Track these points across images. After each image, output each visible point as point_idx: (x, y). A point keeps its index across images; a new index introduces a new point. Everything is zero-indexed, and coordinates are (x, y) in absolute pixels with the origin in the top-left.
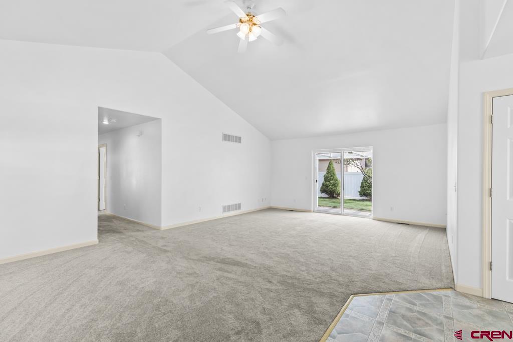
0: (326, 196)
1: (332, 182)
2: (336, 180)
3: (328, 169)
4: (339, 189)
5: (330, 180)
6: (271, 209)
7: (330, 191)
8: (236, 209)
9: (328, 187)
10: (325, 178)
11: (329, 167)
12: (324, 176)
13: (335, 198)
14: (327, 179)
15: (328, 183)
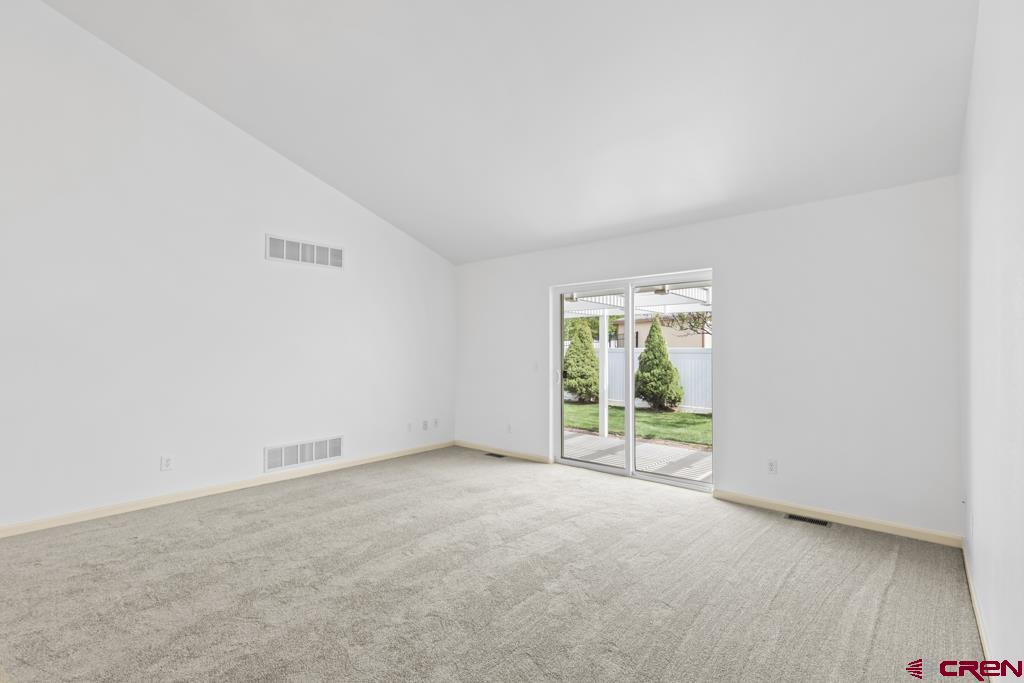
0: (645, 404)
1: (656, 371)
2: (668, 368)
3: (647, 341)
4: (673, 390)
5: (653, 368)
6: (455, 451)
7: (653, 393)
8: (321, 456)
9: (645, 383)
10: (640, 363)
11: (650, 336)
12: (640, 358)
13: (667, 410)
14: (645, 365)
15: (646, 374)
